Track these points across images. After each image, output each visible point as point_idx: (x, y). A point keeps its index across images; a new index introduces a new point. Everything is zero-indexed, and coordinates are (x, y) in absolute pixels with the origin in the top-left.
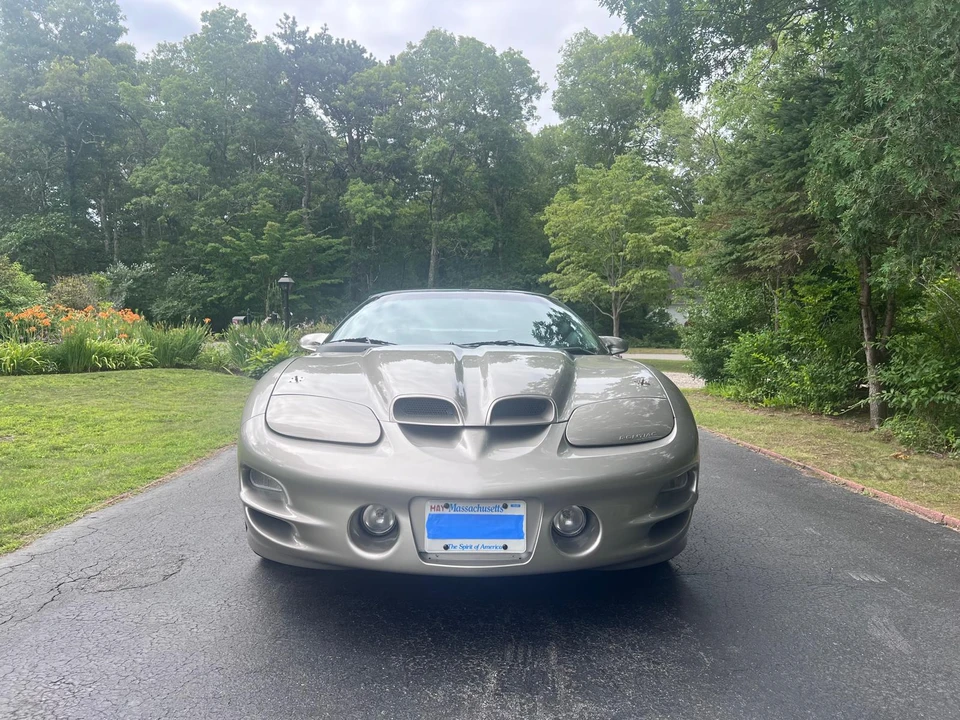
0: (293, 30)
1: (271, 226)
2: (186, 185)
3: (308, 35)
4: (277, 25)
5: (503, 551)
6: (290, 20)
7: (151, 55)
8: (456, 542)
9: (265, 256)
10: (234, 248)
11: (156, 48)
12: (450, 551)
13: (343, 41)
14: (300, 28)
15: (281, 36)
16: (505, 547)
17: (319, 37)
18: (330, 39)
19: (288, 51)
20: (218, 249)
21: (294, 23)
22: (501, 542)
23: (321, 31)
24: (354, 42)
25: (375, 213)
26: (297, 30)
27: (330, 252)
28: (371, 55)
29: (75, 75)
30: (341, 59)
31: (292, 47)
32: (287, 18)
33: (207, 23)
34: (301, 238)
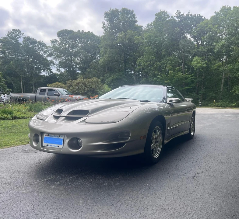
0: (179, 14)
1: (170, 72)
2: (149, 63)
3: (184, 15)
4: (175, 14)
5: (58, 148)
6: (179, 12)
7: (145, 28)
8: (49, 144)
9: (169, 81)
10: (161, 80)
11: (146, 26)
12: (48, 146)
13: (196, 15)
14: (182, 13)
15: (176, 17)
16: (58, 147)
17: (188, 15)
18: (191, 15)
19: (178, 21)
20: (156, 80)
21: (180, 12)
22: (58, 145)
23: (188, 13)
24: (199, 15)
25: (200, 66)
26: (181, 14)
27: (189, 79)
28: (205, 18)
29: (125, 36)
30: (194, 20)
31: (179, 20)
32: (178, 11)
33: (156, 17)
34: (179, 75)
